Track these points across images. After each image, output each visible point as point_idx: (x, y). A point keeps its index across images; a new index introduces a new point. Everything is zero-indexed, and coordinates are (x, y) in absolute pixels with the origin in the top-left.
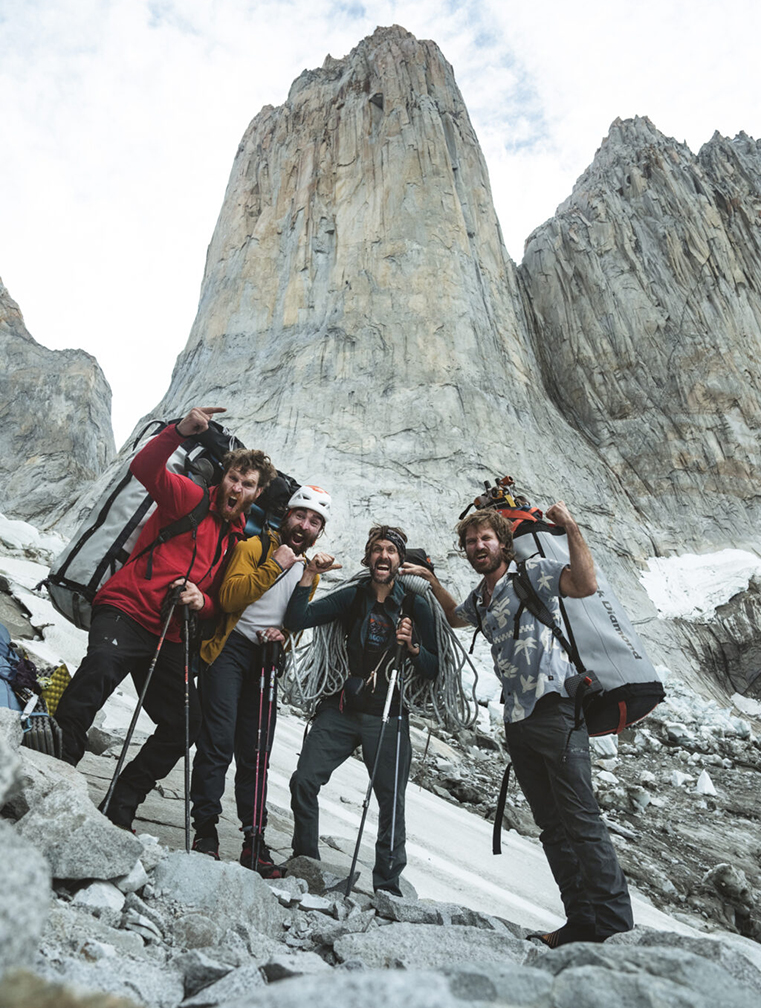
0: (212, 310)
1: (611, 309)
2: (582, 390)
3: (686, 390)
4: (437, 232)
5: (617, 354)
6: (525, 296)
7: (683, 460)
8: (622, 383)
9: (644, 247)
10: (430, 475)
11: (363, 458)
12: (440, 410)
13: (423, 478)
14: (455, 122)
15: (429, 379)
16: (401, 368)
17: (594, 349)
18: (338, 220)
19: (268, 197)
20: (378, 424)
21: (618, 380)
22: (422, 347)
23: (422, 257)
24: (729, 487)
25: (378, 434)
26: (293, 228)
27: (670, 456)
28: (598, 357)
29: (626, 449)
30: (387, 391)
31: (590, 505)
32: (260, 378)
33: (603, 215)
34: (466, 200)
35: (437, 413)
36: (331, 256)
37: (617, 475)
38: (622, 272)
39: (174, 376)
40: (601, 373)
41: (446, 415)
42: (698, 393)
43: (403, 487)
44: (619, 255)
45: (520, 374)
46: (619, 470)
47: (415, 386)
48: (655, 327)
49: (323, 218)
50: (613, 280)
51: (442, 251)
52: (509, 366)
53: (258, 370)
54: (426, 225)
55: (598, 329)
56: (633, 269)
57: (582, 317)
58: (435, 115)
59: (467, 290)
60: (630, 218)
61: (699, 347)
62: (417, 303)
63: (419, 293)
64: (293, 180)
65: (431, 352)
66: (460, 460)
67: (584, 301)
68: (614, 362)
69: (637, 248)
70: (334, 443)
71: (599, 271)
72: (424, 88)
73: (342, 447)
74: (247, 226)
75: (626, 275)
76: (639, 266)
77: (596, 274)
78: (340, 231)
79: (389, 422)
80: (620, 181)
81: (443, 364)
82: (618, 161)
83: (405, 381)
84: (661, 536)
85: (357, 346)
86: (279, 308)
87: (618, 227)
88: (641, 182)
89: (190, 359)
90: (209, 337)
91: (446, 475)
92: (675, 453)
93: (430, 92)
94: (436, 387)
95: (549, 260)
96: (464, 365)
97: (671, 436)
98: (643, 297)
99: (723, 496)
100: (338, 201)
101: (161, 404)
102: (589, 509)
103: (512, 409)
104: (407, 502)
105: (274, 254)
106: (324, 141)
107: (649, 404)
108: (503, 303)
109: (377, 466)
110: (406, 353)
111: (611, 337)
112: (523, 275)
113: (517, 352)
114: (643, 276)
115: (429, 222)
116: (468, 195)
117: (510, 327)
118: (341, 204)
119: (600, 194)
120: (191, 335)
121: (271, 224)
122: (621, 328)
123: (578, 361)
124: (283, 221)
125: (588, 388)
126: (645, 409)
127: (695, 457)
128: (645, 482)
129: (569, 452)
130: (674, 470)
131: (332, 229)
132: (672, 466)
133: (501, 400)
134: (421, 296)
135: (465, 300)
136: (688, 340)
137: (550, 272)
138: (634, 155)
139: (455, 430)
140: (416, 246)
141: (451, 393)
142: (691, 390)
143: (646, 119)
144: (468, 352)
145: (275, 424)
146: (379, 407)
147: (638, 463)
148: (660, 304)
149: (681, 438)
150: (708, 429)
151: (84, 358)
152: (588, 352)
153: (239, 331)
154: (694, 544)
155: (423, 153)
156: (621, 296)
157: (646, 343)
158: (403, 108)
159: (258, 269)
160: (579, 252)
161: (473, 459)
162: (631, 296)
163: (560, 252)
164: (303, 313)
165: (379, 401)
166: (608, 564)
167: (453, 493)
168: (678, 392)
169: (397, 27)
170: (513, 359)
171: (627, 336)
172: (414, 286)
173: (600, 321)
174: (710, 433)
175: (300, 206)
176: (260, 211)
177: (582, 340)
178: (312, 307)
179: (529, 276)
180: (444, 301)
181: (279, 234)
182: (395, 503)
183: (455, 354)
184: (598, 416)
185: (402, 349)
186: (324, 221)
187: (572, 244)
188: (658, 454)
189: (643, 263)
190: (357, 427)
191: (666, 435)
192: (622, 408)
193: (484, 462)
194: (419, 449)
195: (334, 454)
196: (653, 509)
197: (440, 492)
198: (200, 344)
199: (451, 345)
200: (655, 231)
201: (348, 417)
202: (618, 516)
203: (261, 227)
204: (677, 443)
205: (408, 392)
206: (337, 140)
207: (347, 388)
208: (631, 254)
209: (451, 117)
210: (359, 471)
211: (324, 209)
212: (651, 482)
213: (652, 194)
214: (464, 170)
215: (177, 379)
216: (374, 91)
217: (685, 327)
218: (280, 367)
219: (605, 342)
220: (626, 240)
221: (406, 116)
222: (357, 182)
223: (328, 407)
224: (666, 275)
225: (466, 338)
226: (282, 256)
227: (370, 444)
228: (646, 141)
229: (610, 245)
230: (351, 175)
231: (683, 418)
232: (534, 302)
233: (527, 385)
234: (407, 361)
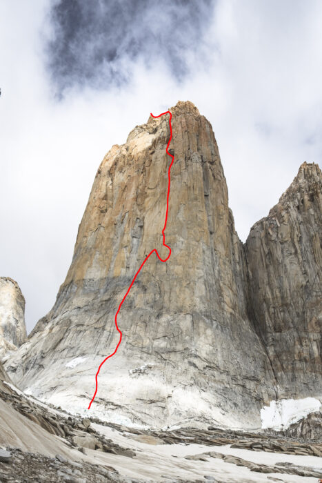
0: (78, 264)
1: (283, 275)
2: (264, 315)
3: (308, 320)
4: (192, 232)
5: (282, 298)
6: (245, 262)
7: (300, 356)
8: (282, 314)
9: (304, 240)
10: (171, 359)
11: (142, 349)
12: (182, 327)
13: (168, 361)
14: (210, 168)
15: (179, 310)
16: (166, 304)
17: (272, 294)
18: (146, 220)
19: (111, 202)
20: (152, 332)
21: (280, 312)
22: (178, 294)
23: (184, 245)
24: (317, 370)
25: (151, 338)
26: (122, 223)
27: (295, 353)
28: (273, 299)
29: (277, 349)
30: (159, 316)
31: (248, 375)
32: (100, 304)
33: (287, 220)
34: (211, 213)
35: (180, 328)
36: (140, 240)
37: (270, 361)
38: (291, 254)
39: (58, 297)
40: (274, 308)
41: (184, 329)
42: (314, 322)
43: (158, 364)
44: (291, 244)
45: (228, 308)
46: (272, 359)
47: (172, 313)
48: (300, 285)
49: (138, 218)
50: (286, 258)
51: (194, 243)
52: (223, 304)
53: (99, 300)
54: (188, 228)
55: (276, 283)
56: (296, 252)
57: (269, 276)
58: (199, 165)
59: (204, 264)
60: (300, 224)
61: (319, 298)
62: (178, 269)
63: (180, 265)
64: (125, 193)
65: (182, 296)
66: (187, 353)
67: (271, 268)
68: (280, 302)
69: (300, 241)
70: (130, 341)
71: (279, 253)
72: (196, 148)
73: (133, 343)
74: (99, 218)
75: (293, 256)
76: (299, 251)
77: (278, 254)
78: (146, 227)
79: (157, 332)
80: (299, 201)
81: (188, 303)
82: (299, 190)
83: (168, 311)
84: (281, 391)
85: (147, 291)
86: (112, 266)
87: (292, 228)
88: (308, 203)
89: (66, 289)
90: (76, 279)
91: (178, 359)
92: (297, 351)
93: (198, 149)
94: (182, 315)
95: (258, 243)
96: (198, 304)
97: (297, 343)
98: (298, 269)
99: (314, 374)
100: (147, 209)
101: (50, 312)
102: (247, 378)
103: (219, 327)
104: (158, 372)
105: (112, 236)
106: (142, 173)
107: (292, 325)
108: (225, 269)
109: (148, 354)
110: (170, 296)
111: (281, 288)
112: (246, 249)
113: (229, 296)
114: (300, 257)
115: (189, 226)
116: (213, 210)
117: (227, 282)
118: (147, 211)
119: (287, 209)
120: (68, 276)
121: (111, 218)
122: (286, 284)
123: (265, 300)
124: (118, 218)
125: (267, 314)
126: (289, 328)
127: (305, 354)
128: (282, 365)
129: (246, 349)
130: (295, 360)
131: (142, 224)
132: (294, 358)
133: (214, 322)
134: (181, 266)
135: (203, 269)
136: (314, 294)
137: (257, 250)
138: (307, 187)
139: (187, 337)
140: (181, 239)
141: (189, 318)
142: (311, 320)
143: (317, 166)
144: (201, 298)
145: (104, 329)
146: (154, 324)
147: (281, 355)
148: (305, 273)
149: (301, 344)
150: (314, 340)
151: (11, 282)
152: (269, 296)
153: (92, 277)
154: (295, 396)
155: (190, 187)
156: (288, 267)
157: (295, 294)
158: (182, 160)
159: (103, 244)
160: (272, 241)
161: (193, 352)
162: (293, 267)
163: (263, 239)
164: (124, 270)
165: (154, 320)
166: (248, 404)
167: (180, 368)
168: (304, 320)
169: (189, 103)
170: (225, 300)
171: (288, 289)
172: (178, 261)
173: (277, 279)
174: (315, 343)
175: (127, 210)
176: (106, 210)
177: (268, 289)
178: (129, 268)
179: (248, 251)
180: (191, 270)
181: (115, 224)
182: (152, 372)
183: (195, 298)
184: (269, 330)
185: (168, 294)
186: (138, 220)
187: (269, 237)
188: (290, 352)
189: (301, 250)
190: (142, 334)
191: (295, 342)
192: (280, 327)
193: (198, 354)
194: (169, 346)
195: (129, 346)
196: (282, 378)
197: (174, 368)
198: (72, 282)
199: (192, 294)
200: (309, 232)
201: (138, 328)
202: (262, 381)
203: (106, 219)
204: (299, 346)
205: (169, 317)
206: (149, 173)
207: (140, 312)
208: (297, 244)
209: (208, 165)
210: (139, 356)
211: (139, 213)
212: (284, 365)
213: (312, 211)
214: (212, 195)
215: (59, 300)
216: (171, 146)
217: (314, 287)
218: (109, 299)
219: (277, 291)
220: (295, 236)
221: (184, 164)
222: (156, 199)
223: (130, 322)
224: (310, 257)
225: (201, 290)
226: (116, 237)
227: (147, 342)
228: (314, 180)
229: (288, 239)
230: (154, 195)
231: (303, 334)
232: (249, 265)
233: (231, 314)
234: (170, 301)
